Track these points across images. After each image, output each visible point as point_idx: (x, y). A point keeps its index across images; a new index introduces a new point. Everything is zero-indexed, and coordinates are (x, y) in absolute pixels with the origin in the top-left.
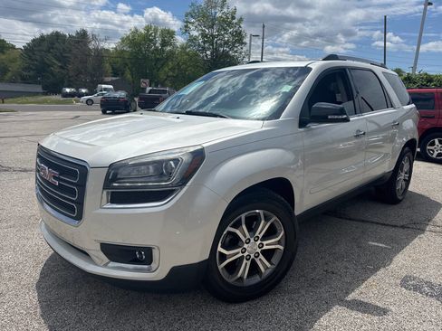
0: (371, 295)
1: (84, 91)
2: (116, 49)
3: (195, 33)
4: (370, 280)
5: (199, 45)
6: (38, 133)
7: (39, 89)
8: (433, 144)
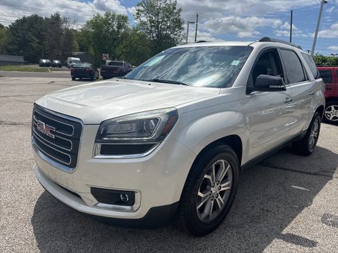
0: (300, 229)
1: (57, 62)
2: (82, 30)
3: (144, 19)
4: (298, 217)
5: (148, 29)
6: (22, 94)
7: (21, 59)
8: (330, 109)
